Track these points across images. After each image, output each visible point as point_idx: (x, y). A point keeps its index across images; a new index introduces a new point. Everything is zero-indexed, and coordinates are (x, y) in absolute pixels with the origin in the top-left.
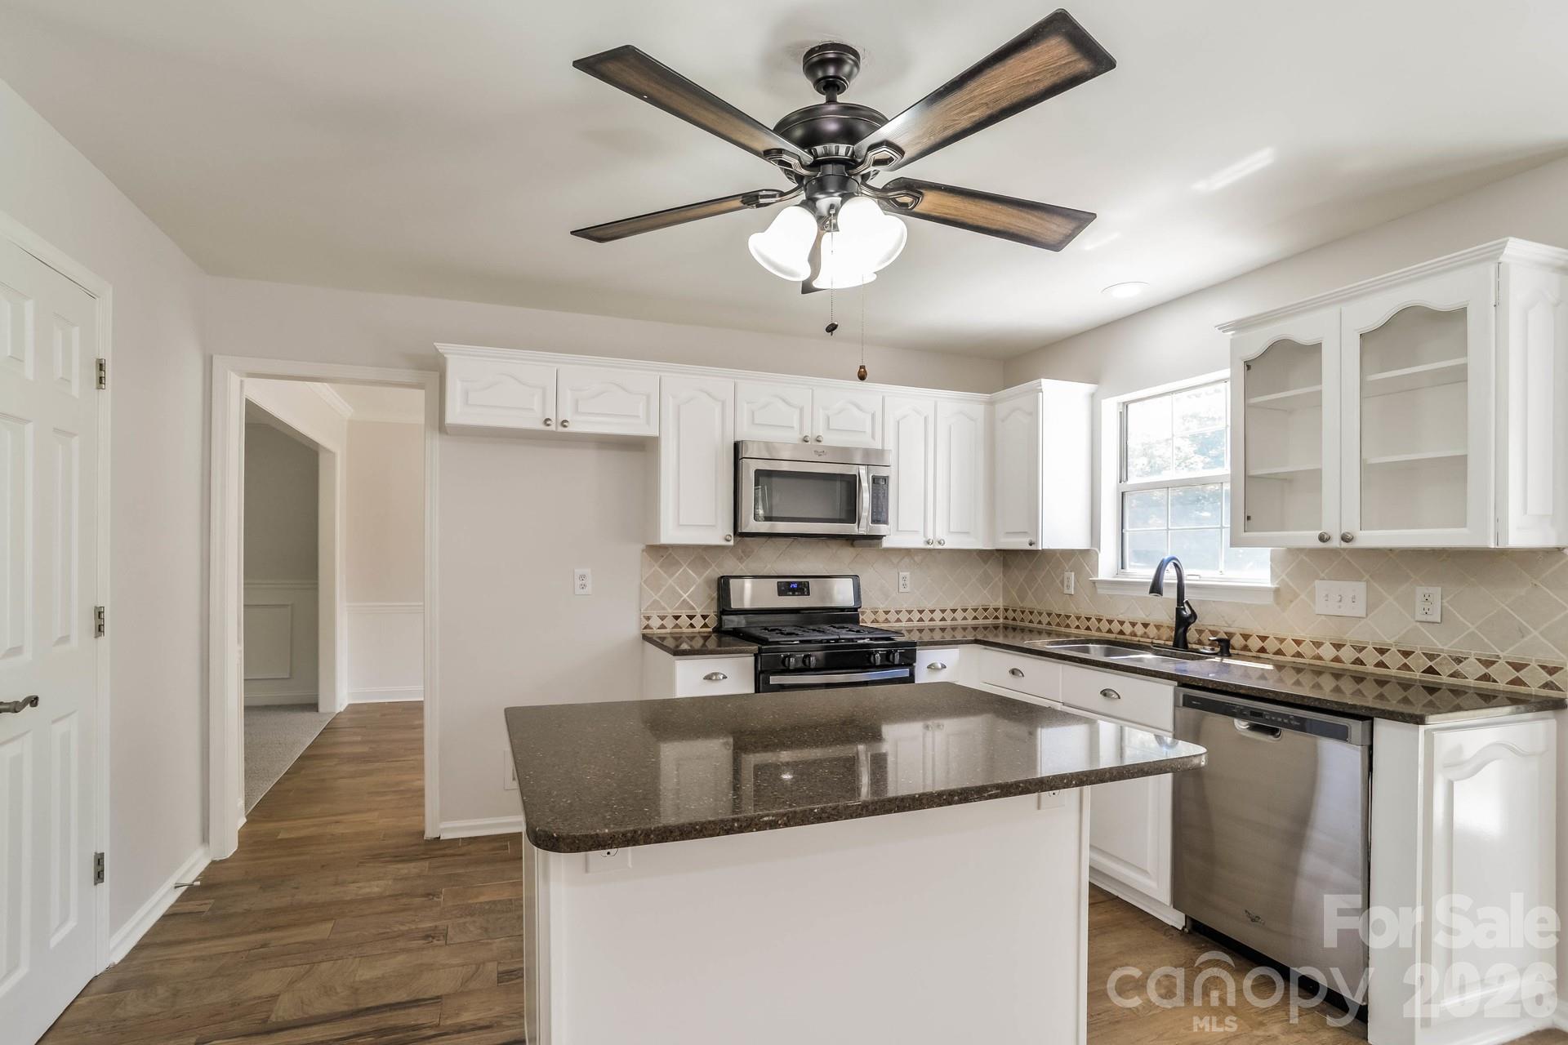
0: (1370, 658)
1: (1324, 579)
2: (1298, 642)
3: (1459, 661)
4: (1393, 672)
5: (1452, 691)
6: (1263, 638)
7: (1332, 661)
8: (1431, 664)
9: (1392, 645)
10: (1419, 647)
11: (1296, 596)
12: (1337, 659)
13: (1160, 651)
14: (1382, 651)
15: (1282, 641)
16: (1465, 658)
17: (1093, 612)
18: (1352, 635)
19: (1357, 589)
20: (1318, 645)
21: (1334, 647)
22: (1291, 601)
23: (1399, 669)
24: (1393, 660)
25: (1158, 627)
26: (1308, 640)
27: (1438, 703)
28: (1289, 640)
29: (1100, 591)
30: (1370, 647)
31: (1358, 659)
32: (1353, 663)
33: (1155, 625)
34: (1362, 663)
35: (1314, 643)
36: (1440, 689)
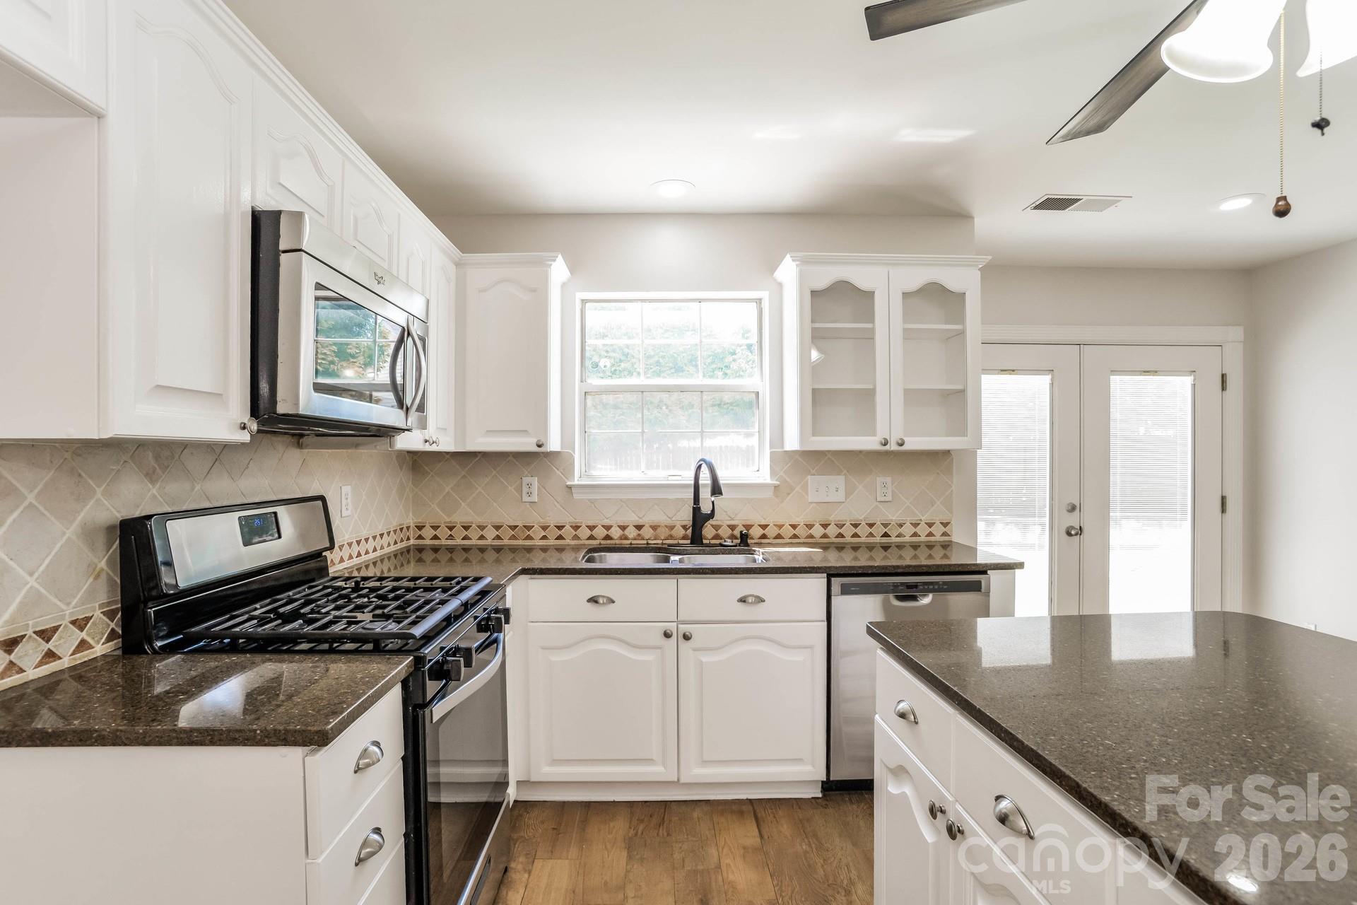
0: (848, 531)
1: (814, 475)
2: (794, 527)
3: (901, 526)
4: (863, 539)
5: (897, 547)
6: (764, 527)
7: (821, 537)
8: (886, 530)
9: (861, 520)
10: (878, 519)
11: (792, 489)
12: (825, 536)
13: (686, 550)
14: (856, 526)
15: (780, 527)
16: (904, 524)
17: (567, 519)
18: (834, 517)
19: (838, 481)
20: (810, 526)
21: (823, 527)
22: (789, 494)
23: (867, 537)
24: (863, 531)
25: (654, 528)
26: (802, 524)
27: (890, 557)
28: (787, 526)
29: (576, 496)
30: (848, 524)
31: (840, 533)
32: (837, 537)
33: (651, 526)
34: (843, 536)
35: (807, 526)
36: (890, 547)
